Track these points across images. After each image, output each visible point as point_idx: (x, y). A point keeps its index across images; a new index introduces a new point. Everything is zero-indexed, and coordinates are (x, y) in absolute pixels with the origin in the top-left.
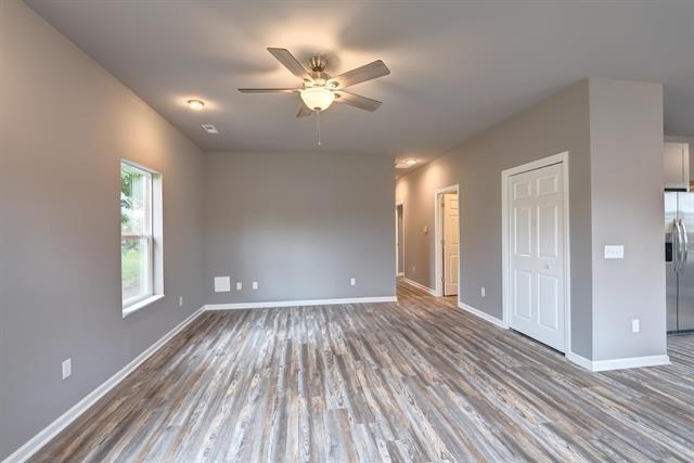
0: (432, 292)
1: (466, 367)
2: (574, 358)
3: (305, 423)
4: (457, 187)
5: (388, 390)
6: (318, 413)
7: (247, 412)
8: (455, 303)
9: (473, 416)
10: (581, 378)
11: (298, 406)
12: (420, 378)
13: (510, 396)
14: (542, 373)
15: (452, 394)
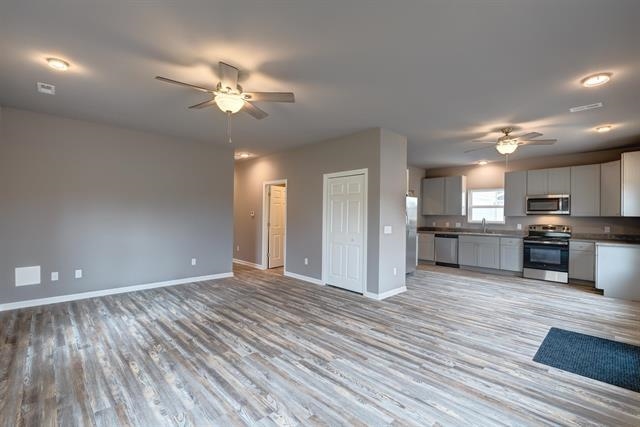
0: (258, 266)
1: (315, 311)
2: (368, 295)
3: (232, 370)
4: (285, 181)
5: (276, 334)
6: (236, 361)
7: (172, 378)
8: (283, 273)
9: (336, 335)
10: (376, 305)
11: (214, 361)
12: (292, 323)
13: (348, 321)
14: (357, 306)
15: (317, 327)
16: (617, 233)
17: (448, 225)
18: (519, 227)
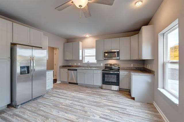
16: (135, 67)
17: (75, 64)
18: (102, 65)
